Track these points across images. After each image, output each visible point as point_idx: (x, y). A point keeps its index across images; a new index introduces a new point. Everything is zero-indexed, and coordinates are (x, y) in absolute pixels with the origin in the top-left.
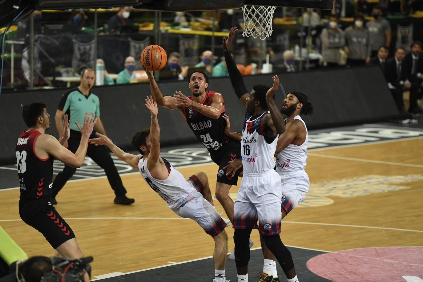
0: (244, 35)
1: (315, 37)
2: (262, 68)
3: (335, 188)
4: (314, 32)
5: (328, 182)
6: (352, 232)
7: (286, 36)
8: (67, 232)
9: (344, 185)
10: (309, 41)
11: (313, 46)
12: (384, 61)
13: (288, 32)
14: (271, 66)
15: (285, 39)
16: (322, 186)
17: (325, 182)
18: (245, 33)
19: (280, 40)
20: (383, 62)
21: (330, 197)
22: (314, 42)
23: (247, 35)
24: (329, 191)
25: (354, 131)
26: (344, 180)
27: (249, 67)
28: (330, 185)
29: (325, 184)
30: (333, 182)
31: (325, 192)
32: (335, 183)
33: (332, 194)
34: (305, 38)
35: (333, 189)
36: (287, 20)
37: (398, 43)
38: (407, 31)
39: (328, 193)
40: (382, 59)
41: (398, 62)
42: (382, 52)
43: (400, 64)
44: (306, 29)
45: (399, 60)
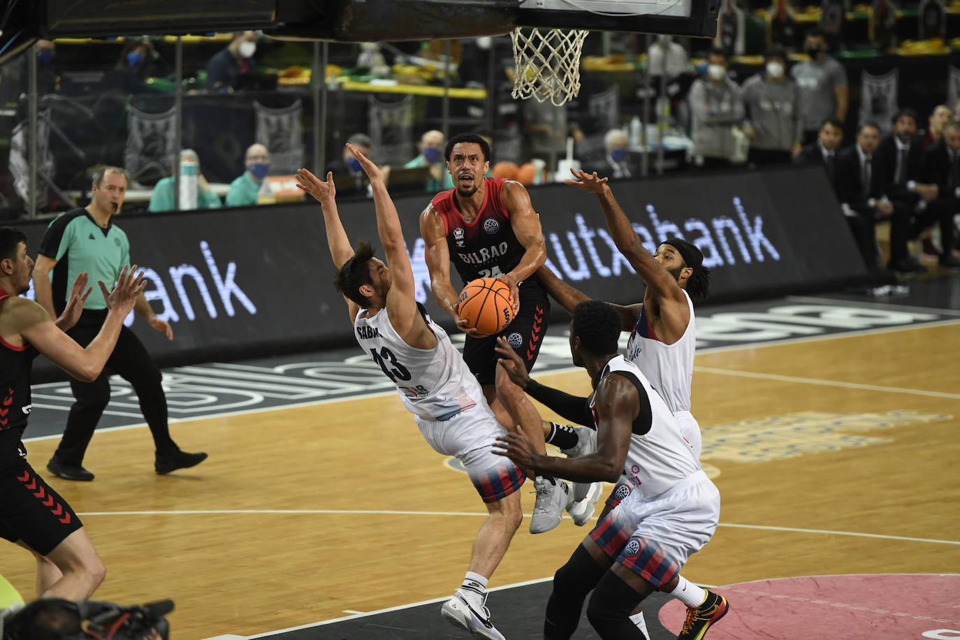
0: (515, 94)
1: (676, 100)
2: (556, 169)
3: (722, 441)
4: (674, 89)
5: (708, 428)
6: (762, 541)
7: (611, 96)
8: (63, 516)
9: (744, 435)
10: (663, 108)
11: (672, 120)
12: (833, 153)
13: (615, 88)
14: (577, 163)
15: (608, 105)
18: (517, 91)
19: (598, 107)
20: (829, 157)
21: (714, 462)
22: (674, 112)
24: (710, 448)
25: (765, 311)
26: (742, 423)
27: (527, 169)
28: (713, 436)
30: (718, 427)
32: (723, 431)
33: (717, 454)
34: (653, 101)
35: (720, 443)
36: (613, 62)
37: (865, 113)
38: (883, 85)
39: (707, 453)
40: (828, 149)
41: (863, 157)
42: (828, 133)
43: (867, 161)
44: (657, 82)
45: (865, 152)
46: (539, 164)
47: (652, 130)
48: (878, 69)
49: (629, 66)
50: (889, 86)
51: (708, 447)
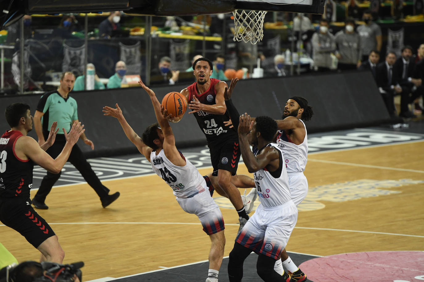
1: (305, 42)
2: (253, 72)
3: (326, 192)
4: (305, 37)
5: (320, 187)
6: (344, 236)
7: (277, 40)
8: (45, 230)
9: (336, 190)
10: (300, 45)
11: (304, 50)
12: (375, 65)
13: (279, 36)
14: (262, 70)
15: (276, 44)
16: (314, 191)
17: (317, 187)
18: (236, 38)
19: (271, 45)
20: (374, 67)
21: (322, 202)
22: (305, 47)
25: (345, 135)
26: (335, 184)
27: (240, 72)
28: (322, 190)
29: (316, 189)
30: (324, 186)
32: (326, 188)
33: (324, 198)
34: (296, 42)
36: (278, 25)
37: (389, 48)
38: (398, 35)
39: (319, 197)
40: (373, 63)
41: (388, 67)
42: (373, 56)
43: (390, 69)
44: (297, 34)
45: (390, 65)
47: (295, 55)
48: (395, 28)
49: (285, 27)
51: (320, 195)
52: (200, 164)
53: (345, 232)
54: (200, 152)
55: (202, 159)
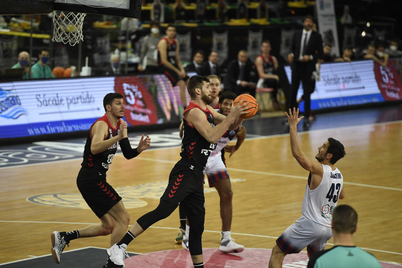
0: (53, 40)
1: (134, 42)
2: (81, 70)
3: (149, 190)
4: (133, 37)
5: (143, 184)
6: (163, 234)
7: (107, 39)
8: (113, 197)
9: (159, 187)
10: (129, 45)
11: (132, 50)
12: (200, 66)
13: (108, 35)
14: (90, 68)
15: (106, 42)
16: (137, 189)
17: (140, 185)
18: (55, 38)
19: (101, 43)
21: (144, 199)
22: (133, 46)
23: (57, 40)
24: (144, 193)
25: (170, 134)
26: (158, 182)
27: (68, 70)
28: (145, 188)
29: (140, 186)
30: (148, 184)
31: (141, 194)
32: (150, 186)
33: (147, 196)
34: (124, 42)
35: (148, 191)
36: (107, 24)
38: (222, 38)
39: (142, 195)
40: (198, 64)
41: (212, 66)
42: (198, 57)
43: (214, 67)
44: (125, 33)
45: (213, 63)
46: (73, 68)
47: (123, 54)
48: (220, 30)
49: (114, 26)
50: (224, 38)
51: (143, 193)
52: (26, 160)
53: (166, 229)
54: (26, 149)
55: (28, 156)
